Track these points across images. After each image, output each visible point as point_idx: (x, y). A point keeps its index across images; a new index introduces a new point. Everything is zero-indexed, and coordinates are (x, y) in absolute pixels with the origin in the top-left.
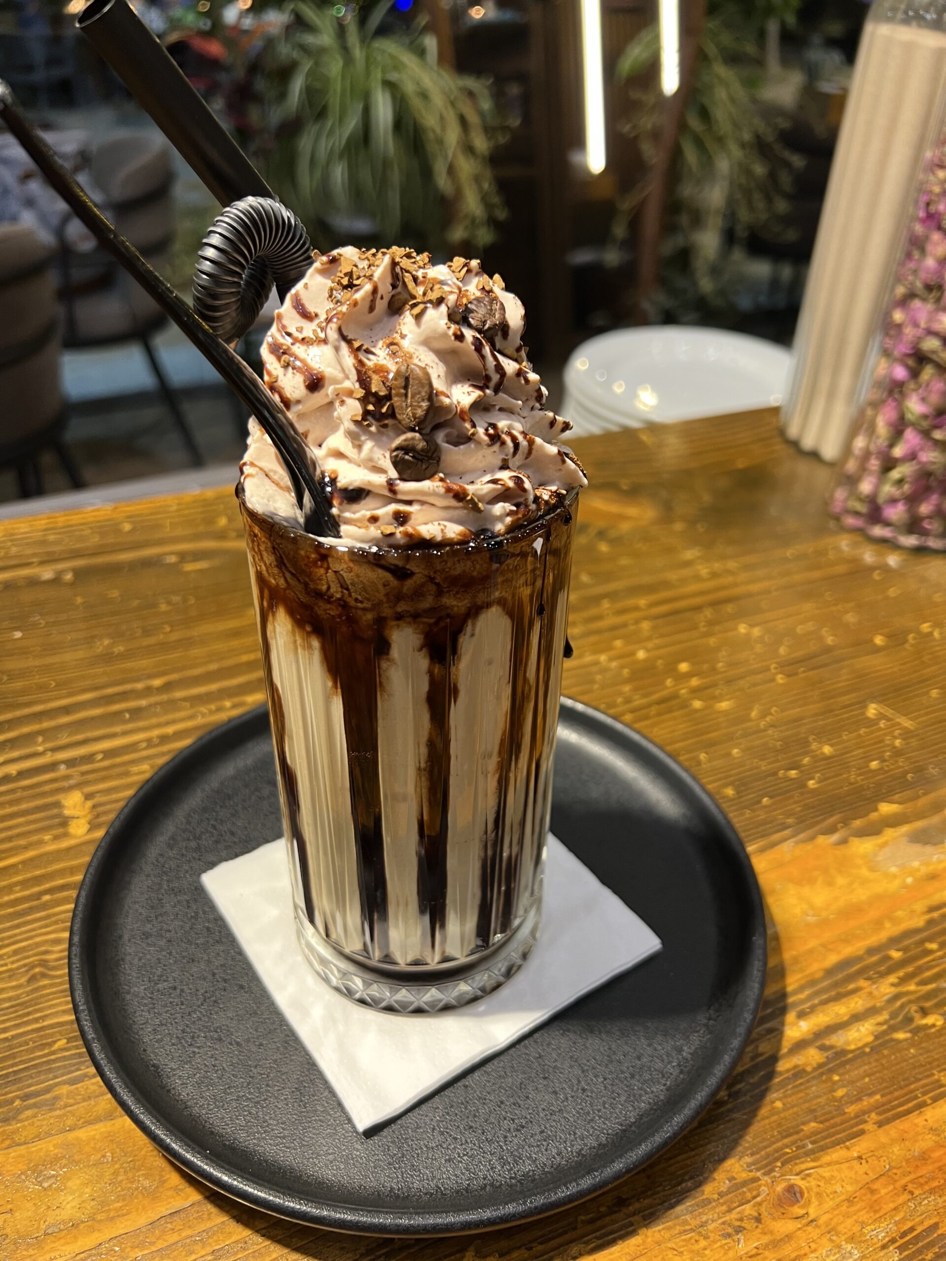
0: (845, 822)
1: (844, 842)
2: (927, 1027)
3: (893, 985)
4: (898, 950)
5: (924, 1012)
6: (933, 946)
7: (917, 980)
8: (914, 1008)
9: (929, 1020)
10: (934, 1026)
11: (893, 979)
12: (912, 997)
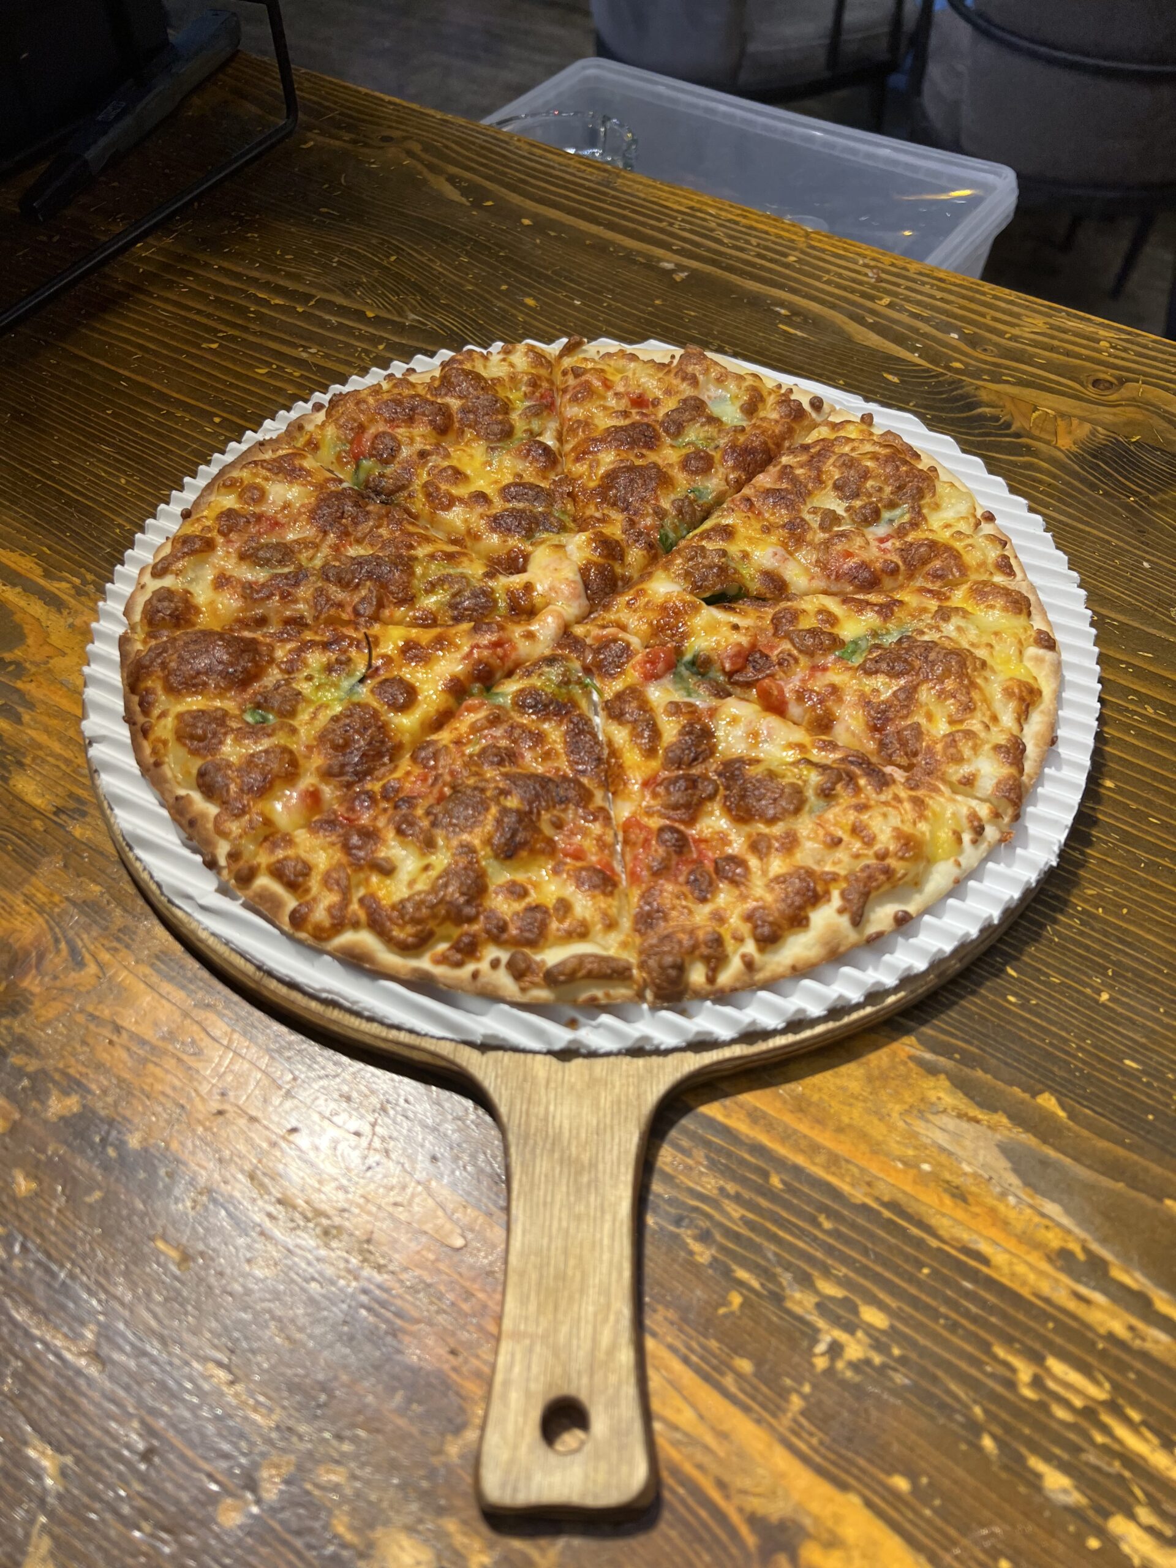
0: (968, 1060)
1: (932, 1070)
2: (684, 1246)
3: (722, 1190)
4: (783, 1181)
5: (705, 1237)
6: (827, 1225)
7: (750, 1216)
8: (704, 1224)
9: (696, 1247)
10: (691, 1253)
11: (731, 1188)
12: (717, 1216)
